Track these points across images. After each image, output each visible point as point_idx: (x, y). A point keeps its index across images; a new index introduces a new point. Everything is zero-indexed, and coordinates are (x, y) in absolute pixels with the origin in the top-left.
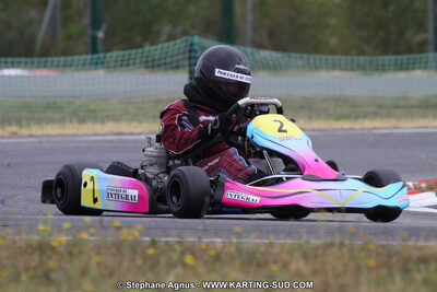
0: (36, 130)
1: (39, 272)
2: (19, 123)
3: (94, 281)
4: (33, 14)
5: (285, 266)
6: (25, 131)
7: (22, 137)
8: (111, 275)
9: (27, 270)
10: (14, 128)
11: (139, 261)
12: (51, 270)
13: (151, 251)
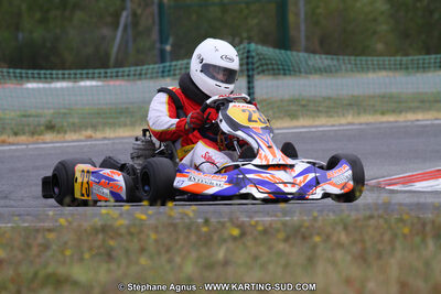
0: (109, 133)
1: (102, 250)
2: (94, 127)
3: (151, 257)
4: (106, 31)
5: (328, 237)
6: (99, 135)
7: (96, 140)
8: (168, 251)
9: (91, 249)
10: (89, 132)
11: (193, 238)
12: (112, 249)
13: (205, 229)
